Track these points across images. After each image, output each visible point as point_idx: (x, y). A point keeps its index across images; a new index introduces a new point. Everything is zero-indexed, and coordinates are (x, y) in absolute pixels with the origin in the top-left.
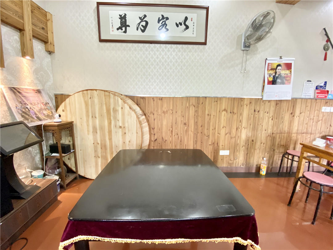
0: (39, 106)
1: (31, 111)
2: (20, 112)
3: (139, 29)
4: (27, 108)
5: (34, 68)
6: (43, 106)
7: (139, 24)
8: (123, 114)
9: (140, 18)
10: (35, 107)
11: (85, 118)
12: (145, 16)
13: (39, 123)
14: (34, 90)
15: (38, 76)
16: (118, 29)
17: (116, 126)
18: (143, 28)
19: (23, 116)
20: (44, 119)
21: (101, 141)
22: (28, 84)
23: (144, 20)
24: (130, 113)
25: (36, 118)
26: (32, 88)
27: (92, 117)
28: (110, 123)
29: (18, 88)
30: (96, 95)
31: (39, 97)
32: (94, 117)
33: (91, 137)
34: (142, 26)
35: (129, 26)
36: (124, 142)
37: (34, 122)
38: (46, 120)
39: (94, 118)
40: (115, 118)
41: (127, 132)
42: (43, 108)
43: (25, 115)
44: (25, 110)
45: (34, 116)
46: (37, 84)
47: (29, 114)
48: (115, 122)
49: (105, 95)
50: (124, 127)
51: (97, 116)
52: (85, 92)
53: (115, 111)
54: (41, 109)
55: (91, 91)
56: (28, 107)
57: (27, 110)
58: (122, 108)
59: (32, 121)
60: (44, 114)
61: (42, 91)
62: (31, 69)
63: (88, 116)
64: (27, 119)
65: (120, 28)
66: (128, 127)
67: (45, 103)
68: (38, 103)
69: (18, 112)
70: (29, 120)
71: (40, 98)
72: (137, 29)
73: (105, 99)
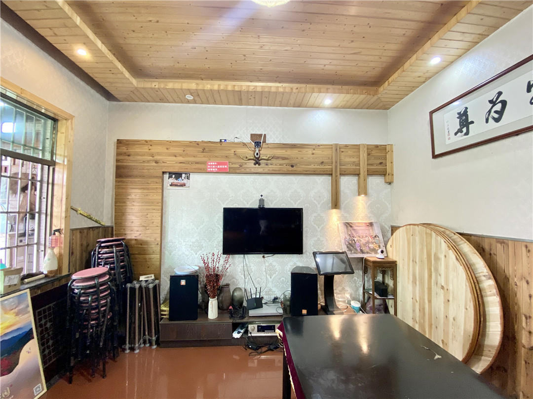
0: (367, 239)
1: (357, 243)
2: (347, 243)
3: (490, 120)
4: (354, 240)
5: (370, 202)
6: (370, 239)
7: (490, 111)
8: (447, 267)
9: (491, 102)
10: (362, 239)
11: (406, 260)
12: (500, 93)
13: (361, 255)
14: (366, 223)
15: (373, 210)
16: (456, 134)
17: (437, 284)
18: (496, 116)
19: (348, 247)
20: (367, 253)
21: (420, 299)
22: (361, 218)
23: (498, 101)
24: (456, 268)
25: (359, 251)
26: (364, 222)
27: (413, 261)
28: (430, 276)
29: (351, 223)
30: (418, 232)
31: (369, 230)
32: (414, 261)
33: (410, 287)
34: (496, 112)
35: (472, 122)
36: (446, 317)
37: (357, 253)
38: (370, 253)
39: (414, 263)
40: (437, 270)
41: (451, 299)
42: (370, 241)
43: (350, 247)
44: (352, 242)
45: (358, 249)
46: (370, 217)
47: (354, 246)
48: (436, 277)
49: (426, 233)
50: (447, 290)
51: (417, 261)
52: (408, 227)
53: (437, 259)
54: (368, 242)
55: (413, 226)
56: (356, 239)
57: (354, 242)
58: (445, 256)
59: (354, 253)
60: (369, 248)
61: (374, 224)
62: (366, 204)
63: (409, 259)
64: (351, 250)
65: (460, 131)
66: (453, 292)
67: (374, 236)
68: (366, 236)
69: (345, 243)
70: (353, 251)
71: (371, 230)
72: (487, 121)
73: (426, 238)
